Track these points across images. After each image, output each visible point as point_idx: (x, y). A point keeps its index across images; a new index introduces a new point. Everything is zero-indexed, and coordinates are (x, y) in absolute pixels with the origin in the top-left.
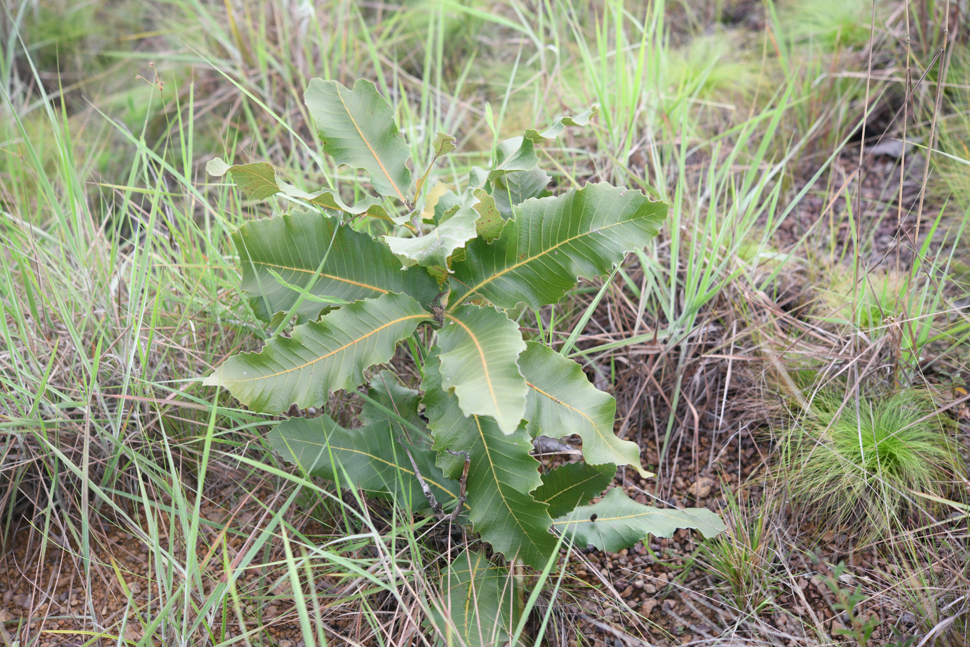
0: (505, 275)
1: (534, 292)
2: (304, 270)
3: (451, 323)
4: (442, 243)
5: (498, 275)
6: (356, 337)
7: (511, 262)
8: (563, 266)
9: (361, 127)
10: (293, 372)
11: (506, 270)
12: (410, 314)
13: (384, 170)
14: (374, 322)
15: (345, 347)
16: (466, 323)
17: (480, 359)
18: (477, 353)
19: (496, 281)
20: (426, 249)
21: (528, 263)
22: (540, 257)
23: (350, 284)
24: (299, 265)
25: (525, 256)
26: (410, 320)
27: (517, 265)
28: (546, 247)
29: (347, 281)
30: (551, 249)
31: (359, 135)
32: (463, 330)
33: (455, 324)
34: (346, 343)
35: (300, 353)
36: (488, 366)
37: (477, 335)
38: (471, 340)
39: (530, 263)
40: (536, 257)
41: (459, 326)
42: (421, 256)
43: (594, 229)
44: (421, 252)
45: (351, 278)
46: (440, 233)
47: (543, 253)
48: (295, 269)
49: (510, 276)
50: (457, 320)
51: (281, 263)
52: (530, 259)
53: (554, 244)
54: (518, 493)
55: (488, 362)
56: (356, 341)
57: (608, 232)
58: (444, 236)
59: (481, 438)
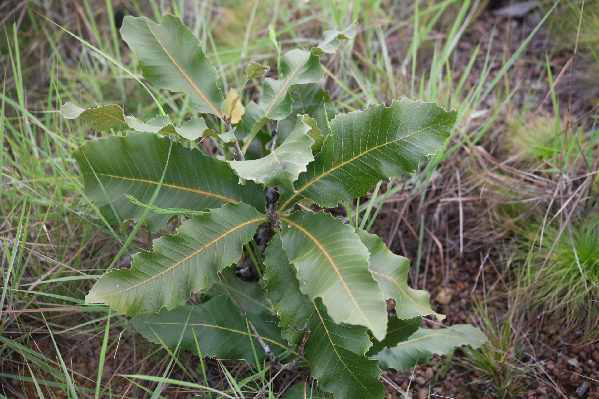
0: (324, 178)
1: (347, 189)
2: (143, 180)
3: (289, 226)
4: (285, 167)
5: (318, 179)
6: (207, 243)
7: (328, 167)
8: (373, 168)
9: (172, 55)
10: (157, 278)
11: (324, 174)
12: (249, 219)
13: (198, 90)
14: (219, 229)
15: (198, 251)
16: (304, 227)
17: (328, 263)
18: (324, 257)
19: (317, 184)
20: (270, 173)
21: (342, 167)
22: (352, 162)
23: (185, 191)
24: (137, 176)
25: (339, 162)
26: (250, 225)
27: (332, 169)
28: (357, 153)
29: (183, 188)
30: (361, 155)
31: (171, 62)
32: (303, 234)
33: (293, 227)
34: (198, 248)
35: (161, 262)
36: (340, 271)
37: (317, 238)
38: (313, 243)
39: (343, 167)
40: (348, 162)
41: (298, 230)
42: (266, 179)
43: (400, 137)
44: (266, 176)
45: (186, 186)
46: (280, 157)
47: (355, 158)
48: (134, 179)
49: (328, 178)
50: (293, 224)
51: (120, 174)
52: (343, 164)
53: (364, 150)
54: (353, 353)
55: (338, 267)
56: (207, 246)
57: (411, 139)
58: (284, 160)
59: (316, 311)
